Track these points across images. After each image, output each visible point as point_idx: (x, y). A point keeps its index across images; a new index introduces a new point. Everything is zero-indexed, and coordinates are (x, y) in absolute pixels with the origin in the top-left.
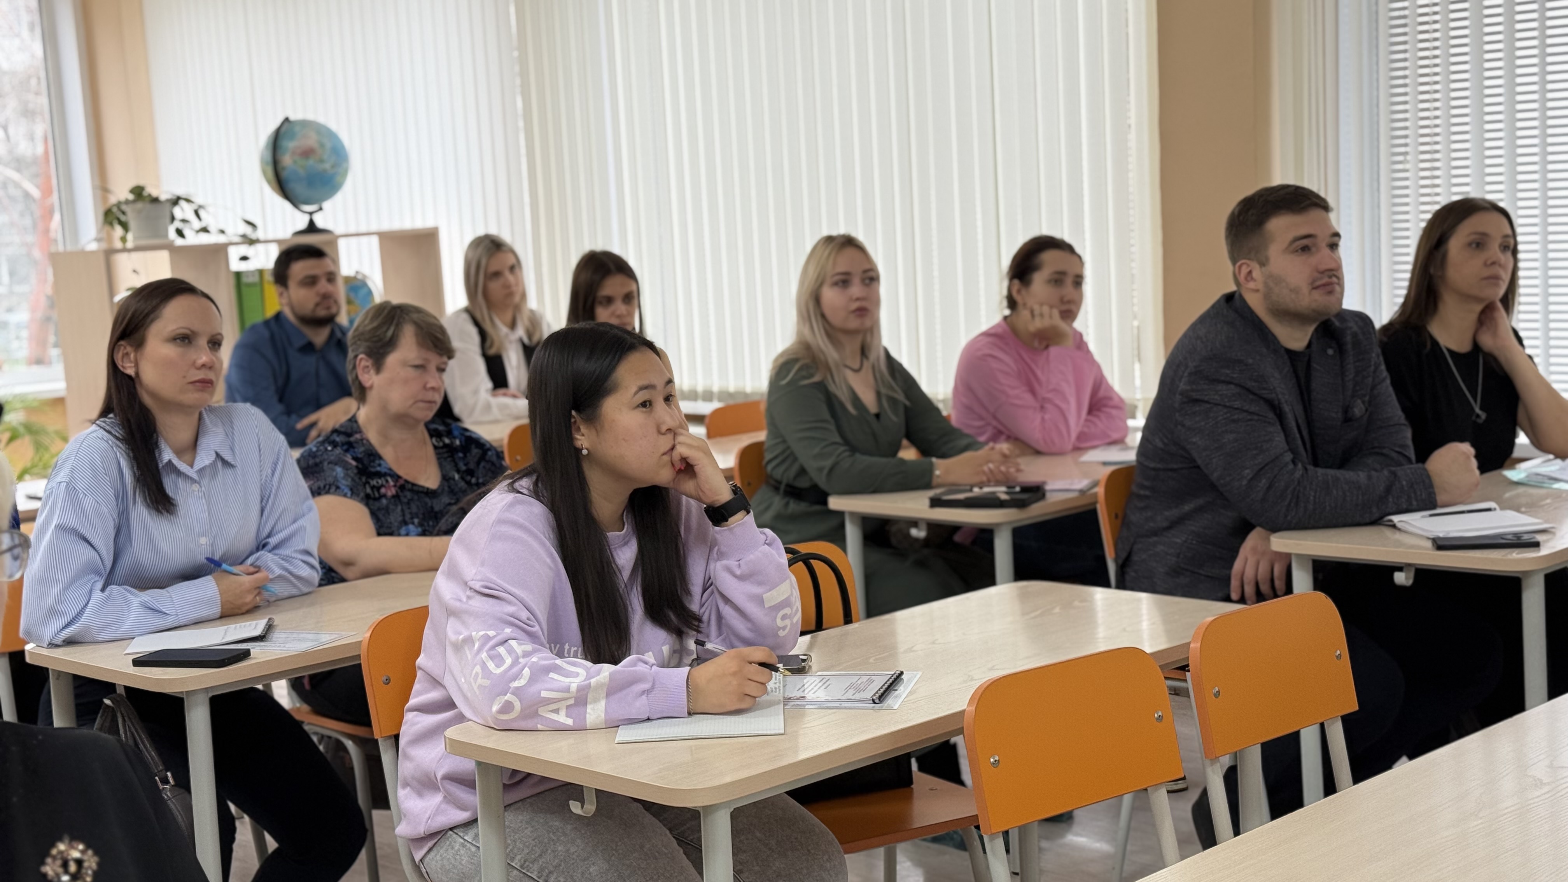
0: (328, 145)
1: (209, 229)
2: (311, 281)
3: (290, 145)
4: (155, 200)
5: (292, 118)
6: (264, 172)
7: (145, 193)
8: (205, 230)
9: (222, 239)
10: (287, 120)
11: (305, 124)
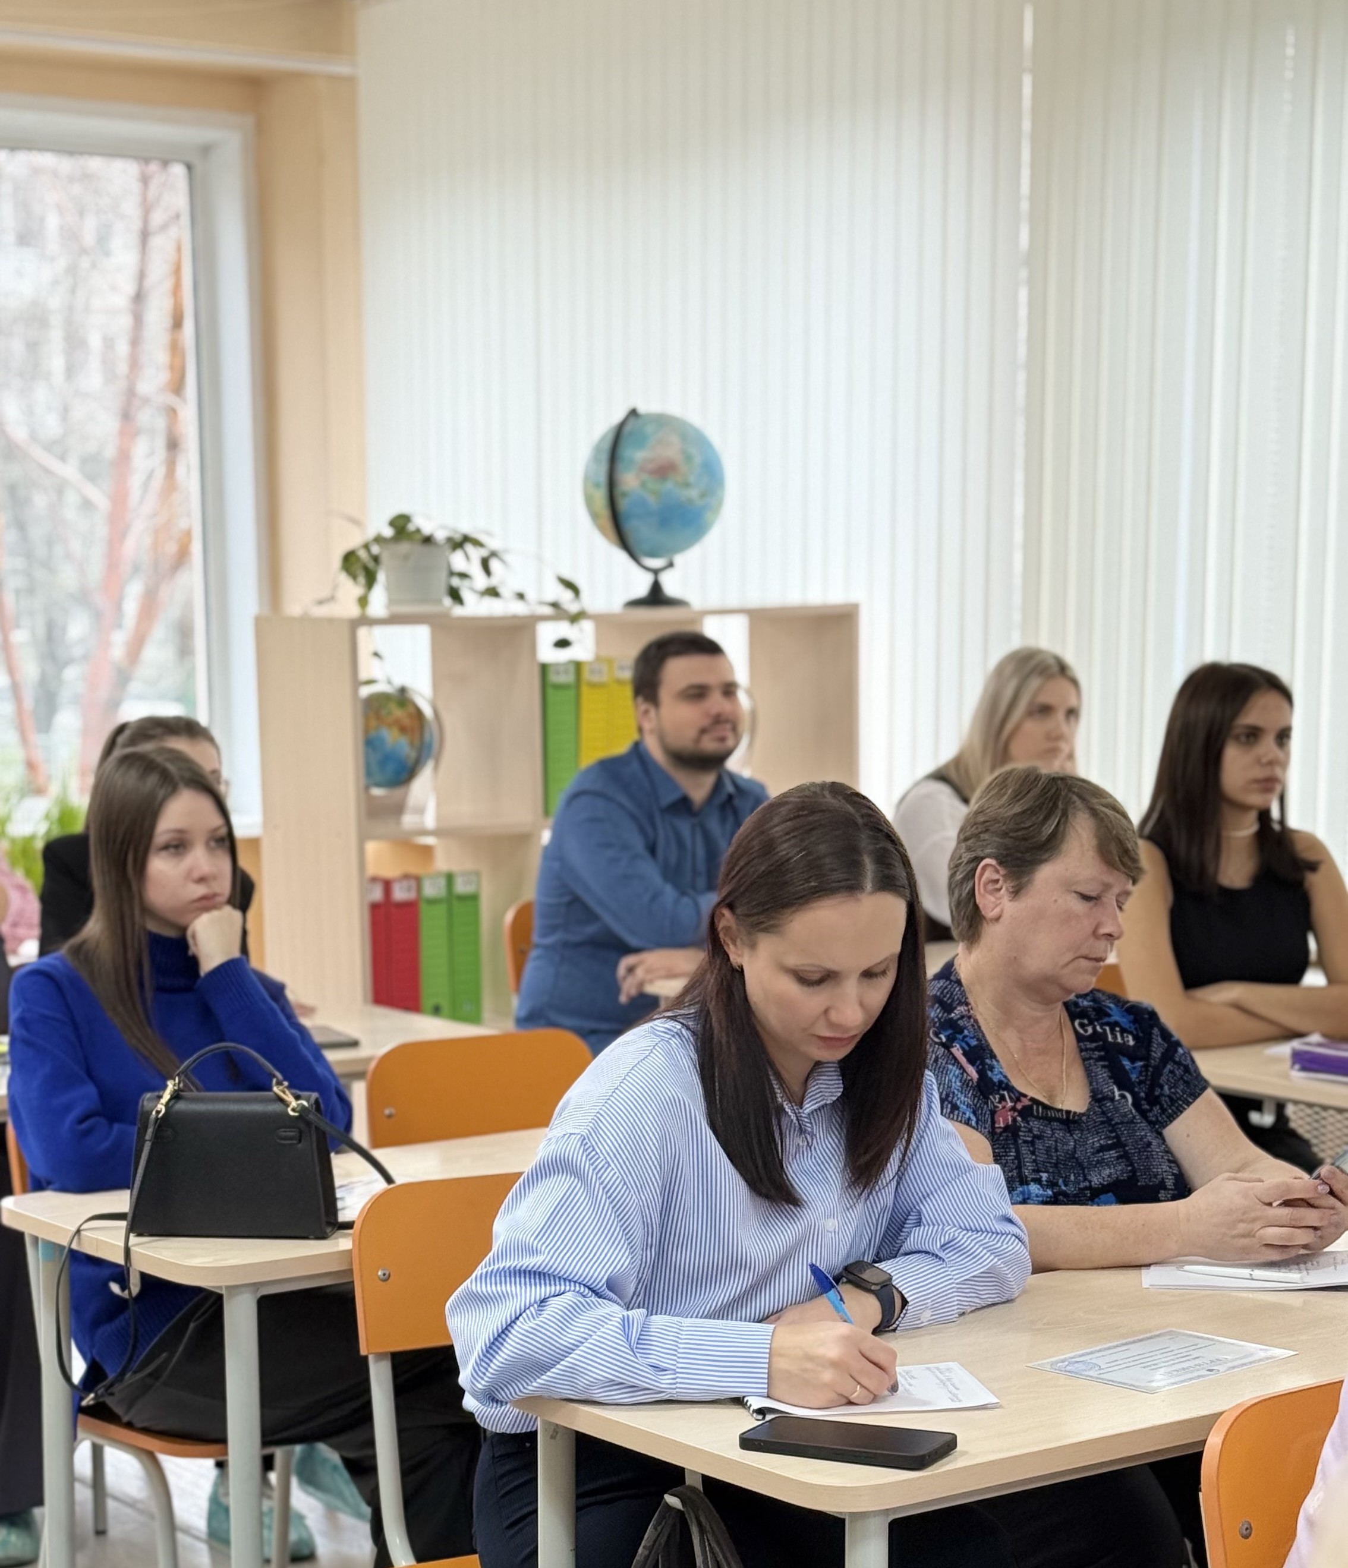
0: (698, 460)
1: (501, 590)
2: (698, 693)
3: (636, 455)
4: (428, 540)
5: (642, 409)
6: (589, 501)
7: (411, 527)
8: (493, 592)
9: (518, 609)
10: (633, 413)
11: (663, 421)
